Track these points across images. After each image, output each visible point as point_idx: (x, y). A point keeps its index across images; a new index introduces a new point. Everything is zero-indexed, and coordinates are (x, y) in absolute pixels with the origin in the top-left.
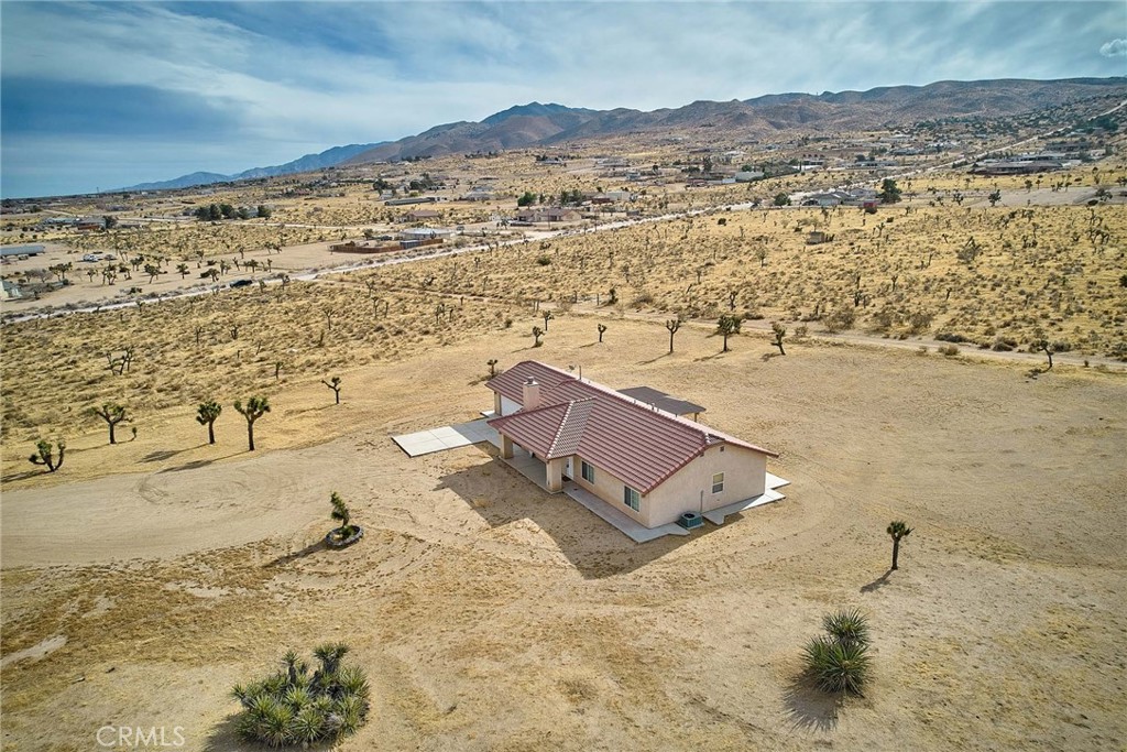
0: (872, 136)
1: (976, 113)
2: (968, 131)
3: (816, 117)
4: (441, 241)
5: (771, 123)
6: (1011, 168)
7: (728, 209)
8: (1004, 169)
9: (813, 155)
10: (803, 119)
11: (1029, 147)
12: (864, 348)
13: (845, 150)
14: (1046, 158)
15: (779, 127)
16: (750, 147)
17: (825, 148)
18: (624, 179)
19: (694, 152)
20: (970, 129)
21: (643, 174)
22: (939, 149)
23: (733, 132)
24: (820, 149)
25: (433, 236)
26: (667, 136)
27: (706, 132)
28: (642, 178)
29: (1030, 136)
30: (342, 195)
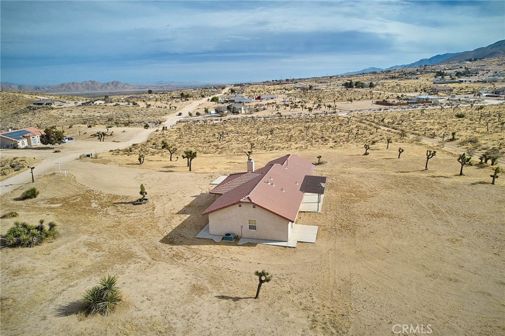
4: (431, 102)
25: (426, 99)
30: (417, 78)
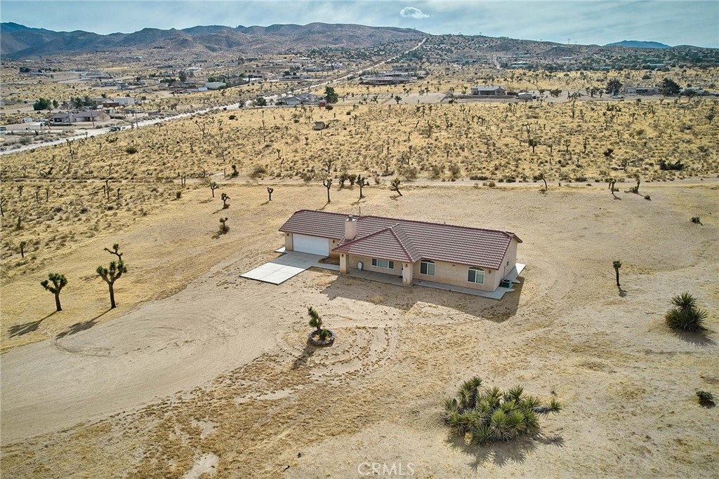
0: (285, 58)
1: (342, 45)
2: (343, 57)
3: (239, 44)
5: (207, 47)
6: (384, 81)
7: (225, 109)
8: (380, 81)
9: (252, 71)
10: (230, 45)
11: (383, 68)
12: (441, 187)
13: (272, 67)
14: (398, 75)
15: (213, 50)
16: (203, 64)
17: (257, 66)
18: (115, 88)
19: (161, 68)
20: (344, 55)
21: (130, 84)
22: (333, 68)
23: (181, 53)
24: (255, 67)
26: (128, 55)
27: (159, 52)
28: (130, 87)
29: (380, 61)
